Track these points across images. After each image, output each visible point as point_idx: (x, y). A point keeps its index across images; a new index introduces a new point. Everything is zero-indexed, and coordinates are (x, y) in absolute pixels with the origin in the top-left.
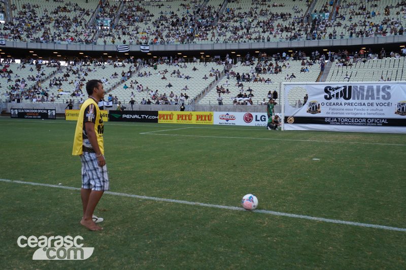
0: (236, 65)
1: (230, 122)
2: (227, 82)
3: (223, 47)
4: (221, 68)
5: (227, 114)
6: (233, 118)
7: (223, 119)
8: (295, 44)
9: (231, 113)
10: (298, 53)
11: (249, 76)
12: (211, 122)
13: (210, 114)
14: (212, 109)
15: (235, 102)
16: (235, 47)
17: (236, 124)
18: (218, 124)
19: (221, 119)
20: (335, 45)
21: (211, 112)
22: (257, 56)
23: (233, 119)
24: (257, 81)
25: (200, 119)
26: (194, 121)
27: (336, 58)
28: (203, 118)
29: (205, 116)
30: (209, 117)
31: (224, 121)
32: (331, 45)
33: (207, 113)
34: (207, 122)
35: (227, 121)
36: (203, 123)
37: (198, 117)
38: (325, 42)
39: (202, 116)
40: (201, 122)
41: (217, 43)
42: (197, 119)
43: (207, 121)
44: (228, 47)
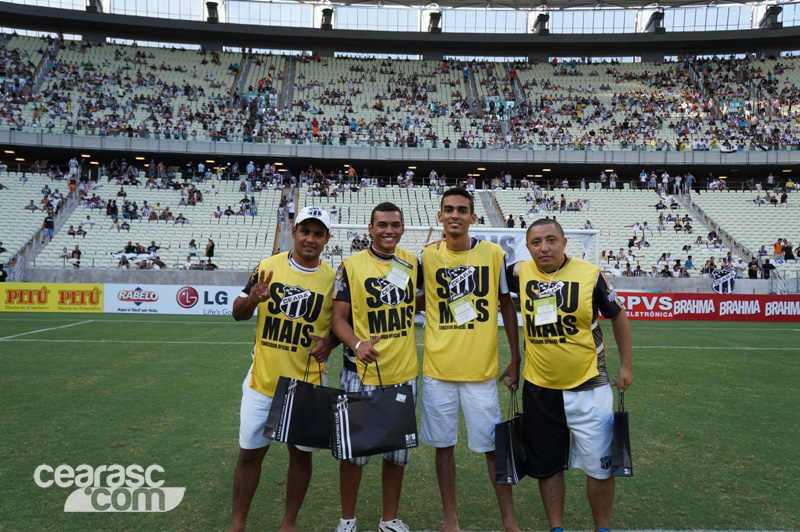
0: (99, 183)
1: (145, 306)
2: (88, 217)
3: (66, 143)
4: (62, 187)
5: (138, 289)
6: (152, 298)
7: (129, 299)
8: (222, 148)
9: (146, 288)
10: (231, 166)
11: (136, 207)
12: (98, 306)
13: (96, 288)
14: (71, 278)
15: (124, 262)
16: (94, 144)
17: (159, 312)
18: (116, 311)
19: (122, 299)
20: (300, 155)
21: (99, 285)
22: (140, 165)
23: (151, 300)
24: (156, 218)
25: (68, 301)
26: (52, 305)
27: (304, 181)
28: (78, 299)
29: (83, 294)
30: (94, 297)
31: (132, 305)
32: (294, 155)
33: (88, 287)
34: (87, 308)
35: (138, 304)
36: (77, 309)
37: (64, 297)
38: (284, 148)
39: (74, 293)
40: (72, 306)
41: (50, 132)
42: (62, 301)
43: (88, 305)
44: (77, 144)
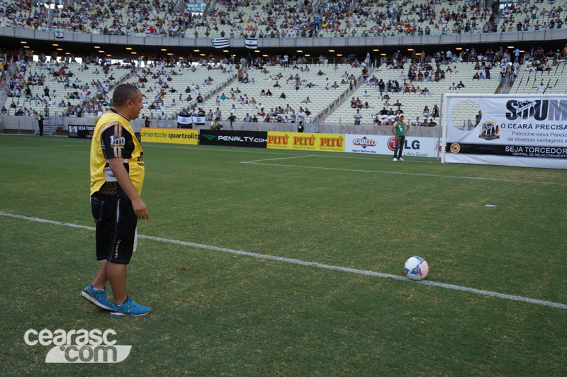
0: (380, 68)
1: (368, 149)
2: (366, 92)
3: (362, 43)
4: (357, 72)
5: (365, 138)
6: (372, 144)
7: (359, 144)
8: (466, 38)
9: (369, 137)
10: (470, 52)
11: (397, 83)
12: (342, 148)
13: (341, 137)
14: (344, 131)
15: (376, 121)
16: (379, 42)
17: (377, 153)
18: (351, 151)
19: (355, 144)
20: (525, 39)
21: (342, 135)
22: (409, 55)
23: (372, 145)
24: (408, 91)
25: (325, 144)
26: (317, 147)
27: (527, 59)
28: (331, 143)
29: (333, 140)
30: (339, 142)
31: (360, 148)
32: (520, 39)
33: (336, 136)
34: (335, 149)
35: (364, 147)
36: (330, 149)
37: (323, 141)
38: (511, 36)
39: (328, 139)
40: (327, 148)
41: (353, 36)
42: (322, 145)
43: (336, 147)
44: (369, 43)
